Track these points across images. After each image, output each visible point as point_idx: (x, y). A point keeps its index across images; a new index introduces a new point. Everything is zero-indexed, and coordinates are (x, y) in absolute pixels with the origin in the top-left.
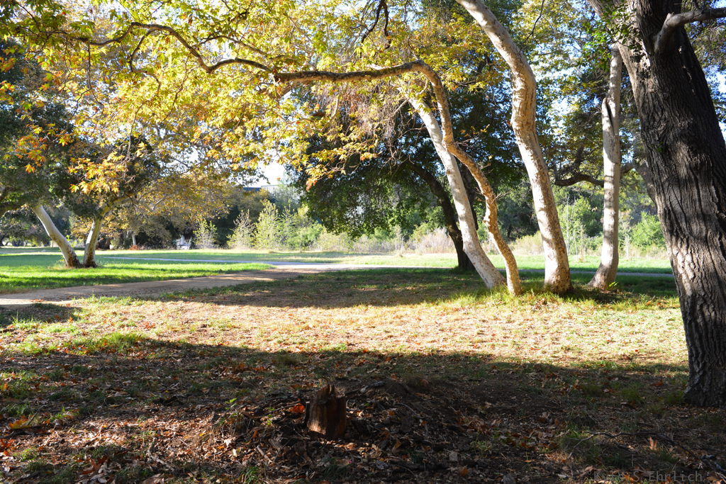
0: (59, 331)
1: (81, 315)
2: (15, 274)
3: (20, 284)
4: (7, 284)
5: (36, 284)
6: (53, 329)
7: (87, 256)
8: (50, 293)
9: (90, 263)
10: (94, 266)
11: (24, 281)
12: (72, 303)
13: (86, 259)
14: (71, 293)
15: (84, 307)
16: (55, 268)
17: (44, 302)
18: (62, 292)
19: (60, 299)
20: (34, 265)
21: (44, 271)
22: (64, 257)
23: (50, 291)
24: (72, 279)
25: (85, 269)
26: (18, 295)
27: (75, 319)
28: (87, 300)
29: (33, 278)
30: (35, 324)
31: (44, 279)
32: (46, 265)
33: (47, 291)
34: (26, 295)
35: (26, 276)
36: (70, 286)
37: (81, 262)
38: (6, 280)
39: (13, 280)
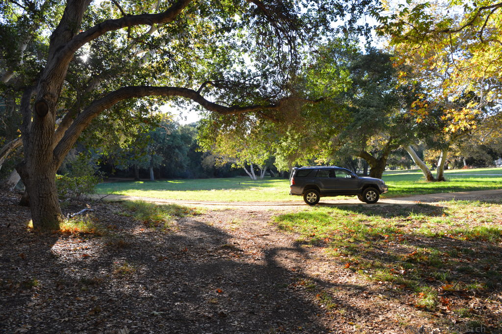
0: (440, 222)
1: (449, 212)
2: (399, 186)
3: (403, 191)
4: (396, 191)
5: (412, 191)
6: (436, 221)
7: (439, 174)
8: (423, 197)
9: (441, 178)
10: (444, 180)
11: (405, 190)
12: (440, 204)
13: (438, 176)
14: (436, 198)
15: (449, 207)
16: (419, 182)
17: (423, 203)
18: (430, 197)
19: (431, 202)
20: (407, 180)
21: (414, 184)
22: (424, 175)
23: (423, 196)
24: (433, 189)
25: (438, 183)
26: (405, 198)
27: (447, 215)
28: (449, 203)
29: (409, 188)
30: (423, 217)
31: (415, 188)
32: (414, 180)
33: (421, 196)
34: (410, 198)
35: (405, 187)
36: (433, 193)
37: (435, 178)
38: (395, 189)
39: (399, 189)
